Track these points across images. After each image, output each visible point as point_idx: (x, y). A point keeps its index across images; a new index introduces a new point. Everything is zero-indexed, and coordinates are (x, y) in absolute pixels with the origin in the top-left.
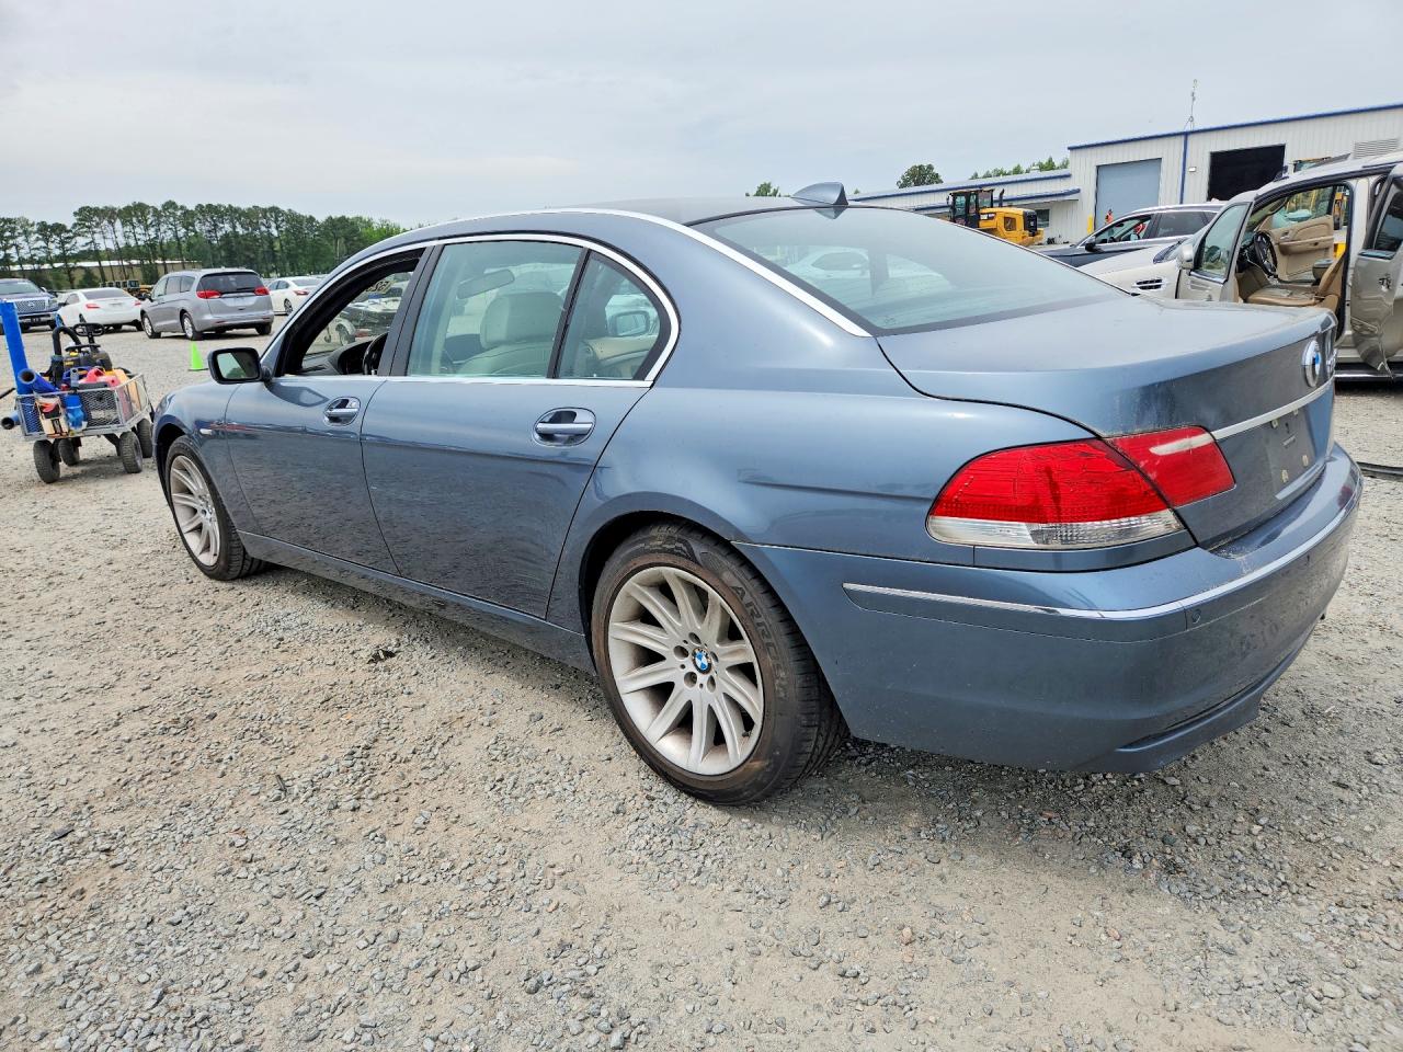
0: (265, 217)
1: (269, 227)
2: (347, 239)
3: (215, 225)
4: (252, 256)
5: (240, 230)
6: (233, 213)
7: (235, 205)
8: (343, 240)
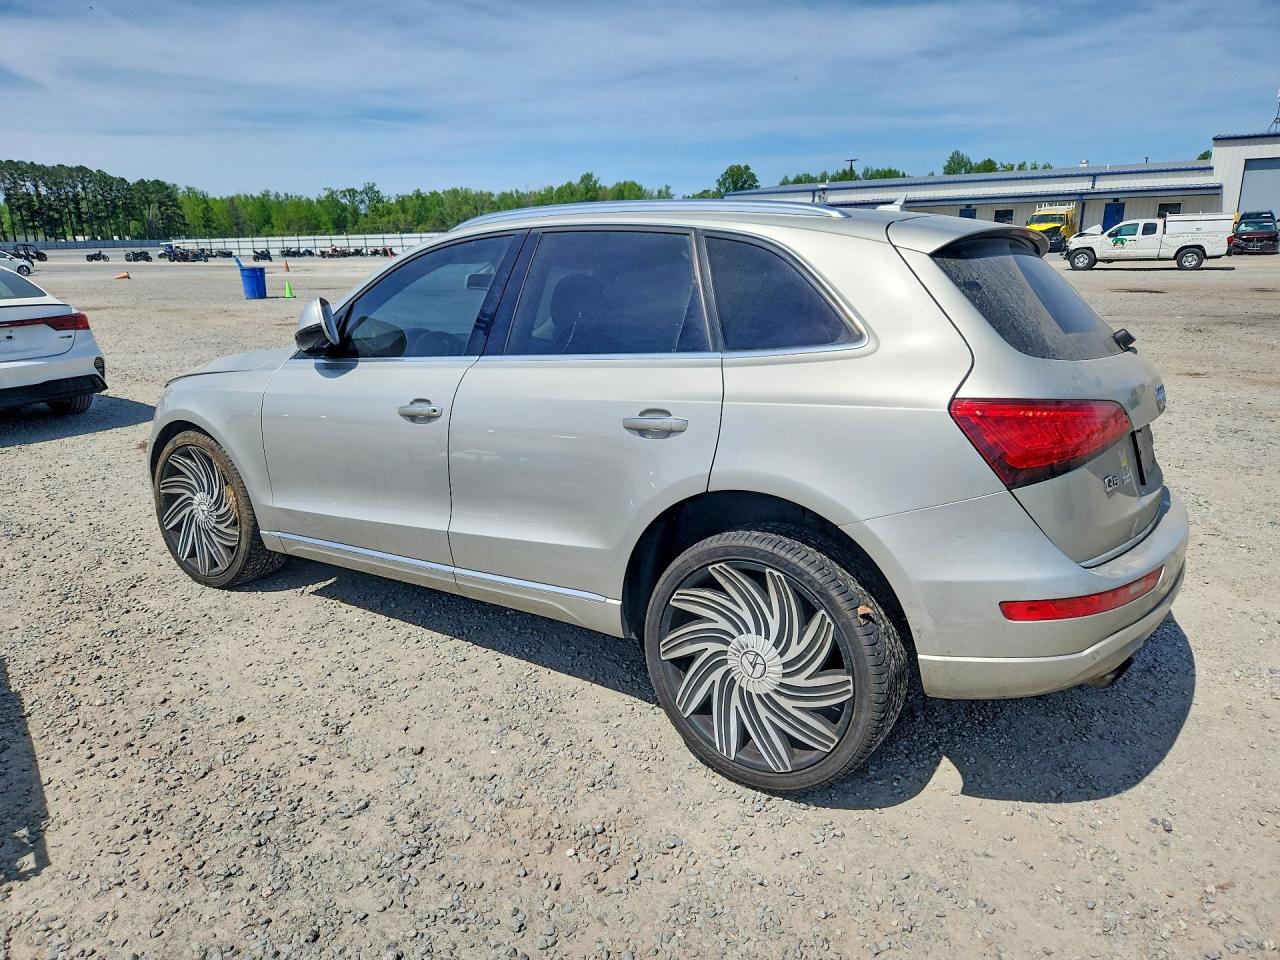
0: (71, 177)
1: (75, 187)
2: (161, 204)
3: (15, 183)
4: (57, 216)
5: (43, 191)
6: (36, 171)
7: (38, 163)
8: (157, 205)
